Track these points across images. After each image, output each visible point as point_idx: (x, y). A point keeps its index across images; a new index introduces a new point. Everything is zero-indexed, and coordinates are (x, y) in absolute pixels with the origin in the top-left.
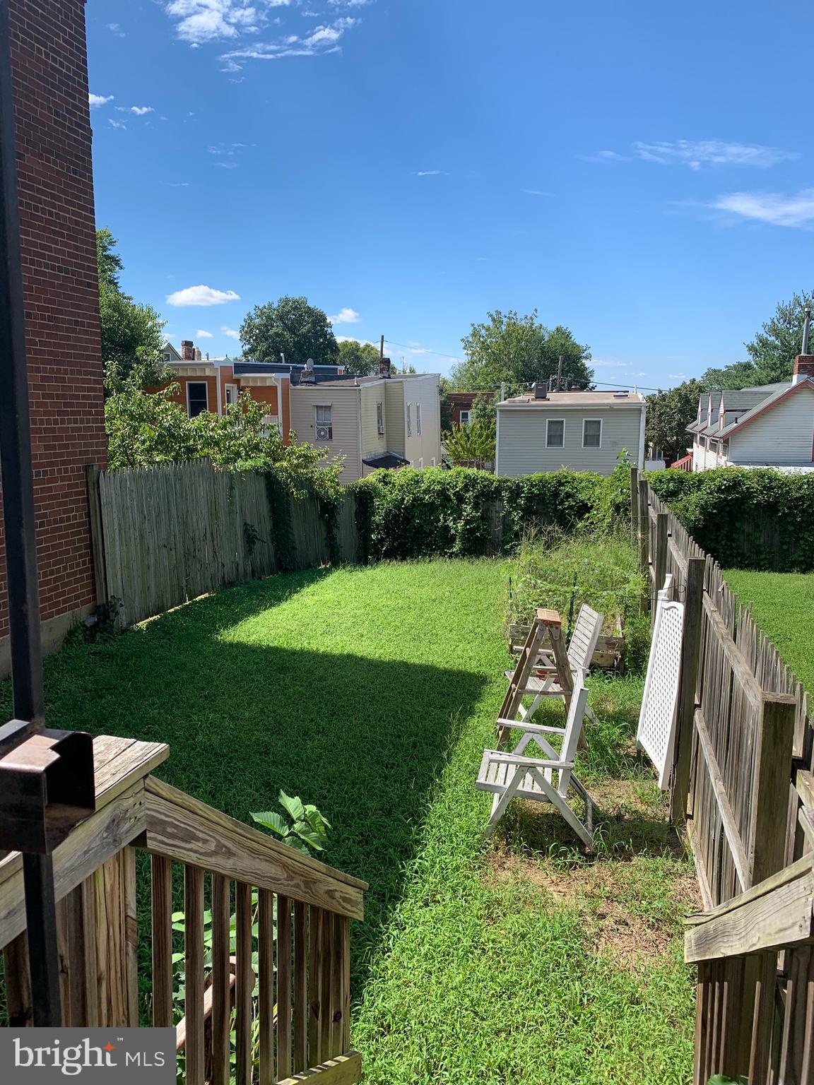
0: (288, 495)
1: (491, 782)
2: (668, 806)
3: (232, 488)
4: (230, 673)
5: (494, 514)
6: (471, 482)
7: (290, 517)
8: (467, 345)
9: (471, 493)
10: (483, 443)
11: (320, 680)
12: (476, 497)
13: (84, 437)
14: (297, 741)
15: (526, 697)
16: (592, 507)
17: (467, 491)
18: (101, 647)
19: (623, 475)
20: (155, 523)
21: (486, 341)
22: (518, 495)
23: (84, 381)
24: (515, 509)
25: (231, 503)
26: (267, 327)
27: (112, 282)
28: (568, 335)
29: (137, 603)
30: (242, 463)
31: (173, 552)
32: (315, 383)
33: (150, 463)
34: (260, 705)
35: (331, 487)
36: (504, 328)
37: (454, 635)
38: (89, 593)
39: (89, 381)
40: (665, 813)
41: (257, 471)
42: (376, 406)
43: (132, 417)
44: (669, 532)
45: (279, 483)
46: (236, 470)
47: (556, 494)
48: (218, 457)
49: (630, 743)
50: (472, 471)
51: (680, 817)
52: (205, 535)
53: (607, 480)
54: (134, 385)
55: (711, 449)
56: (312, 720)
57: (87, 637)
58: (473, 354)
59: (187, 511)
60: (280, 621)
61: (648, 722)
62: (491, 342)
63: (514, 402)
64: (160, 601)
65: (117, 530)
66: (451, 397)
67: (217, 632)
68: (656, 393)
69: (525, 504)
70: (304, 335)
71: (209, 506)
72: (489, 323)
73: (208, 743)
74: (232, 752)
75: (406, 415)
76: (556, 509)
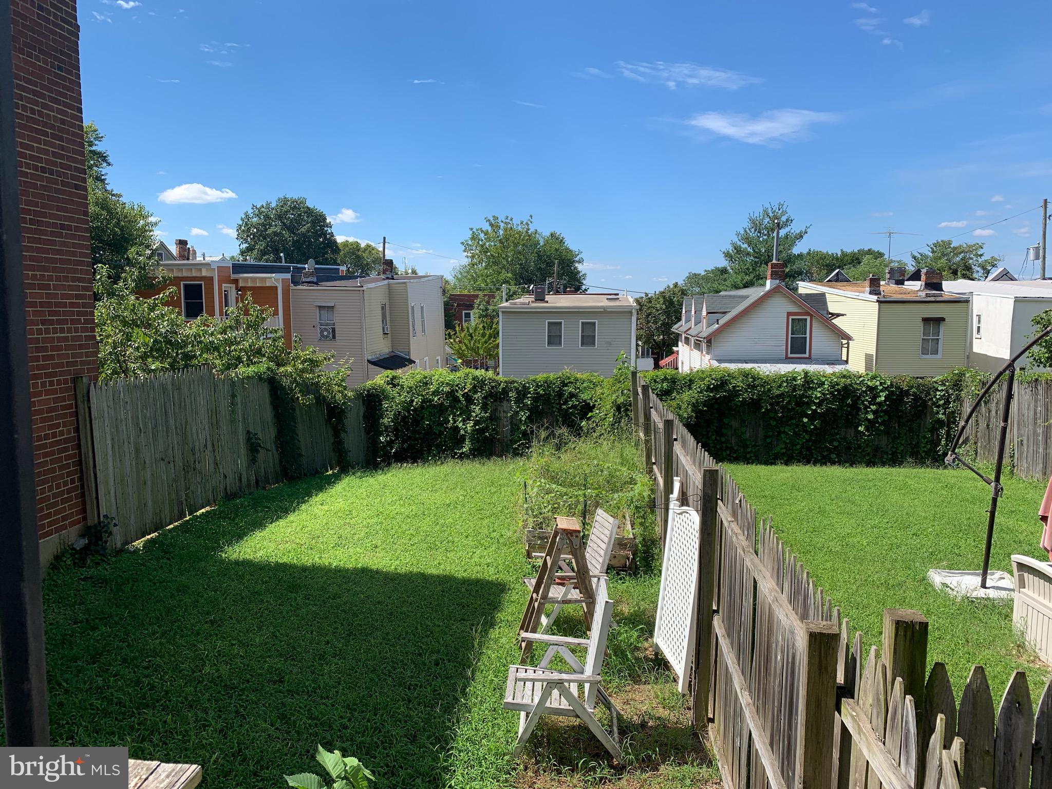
0: (293, 400)
1: (518, 700)
2: (689, 709)
3: (233, 396)
4: (237, 594)
5: (502, 415)
6: (479, 384)
7: (295, 423)
8: (467, 248)
9: (479, 394)
10: (486, 342)
11: (334, 598)
12: (485, 398)
13: (72, 347)
14: (313, 666)
15: (548, 606)
16: (594, 406)
17: (476, 392)
18: (93, 572)
19: (623, 377)
20: (151, 435)
21: (485, 244)
22: (525, 396)
23: (70, 288)
24: (522, 409)
25: (233, 412)
26: (265, 226)
27: (99, 179)
28: (561, 240)
29: (132, 522)
30: (244, 369)
31: (172, 464)
32: (317, 283)
33: (144, 371)
34: (271, 629)
35: (339, 391)
36: (501, 232)
37: (470, 542)
38: (78, 513)
39: (77, 288)
40: (688, 718)
41: (260, 377)
42: (380, 306)
43: (125, 323)
44: (675, 437)
45: (284, 388)
46: (238, 377)
47: (560, 394)
48: (217, 362)
49: (646, 645)
50: (480, 373)
51: (702, 721)
52: (206, 446)
53: (608, 382)
54: (126, 289)
55: (695, 348)
56: (328, 643)
57: (77, 561)
58: (473, 257)
59: (186, 422)
60: (288, 535)
61: (665, 625)
62: (490, 246)
63: (515, 304)
64: (158, 518)
65: (110, 445)
66: (453, 298)
67: (221, 549)
68: (643, 295)
69: (532, 404)
70: (303, 235)
71: (210, 414)
72: (486, 227)
73: (216, 674)
74: (243, 683)
75: (410, 315)
76: (560, 409)
